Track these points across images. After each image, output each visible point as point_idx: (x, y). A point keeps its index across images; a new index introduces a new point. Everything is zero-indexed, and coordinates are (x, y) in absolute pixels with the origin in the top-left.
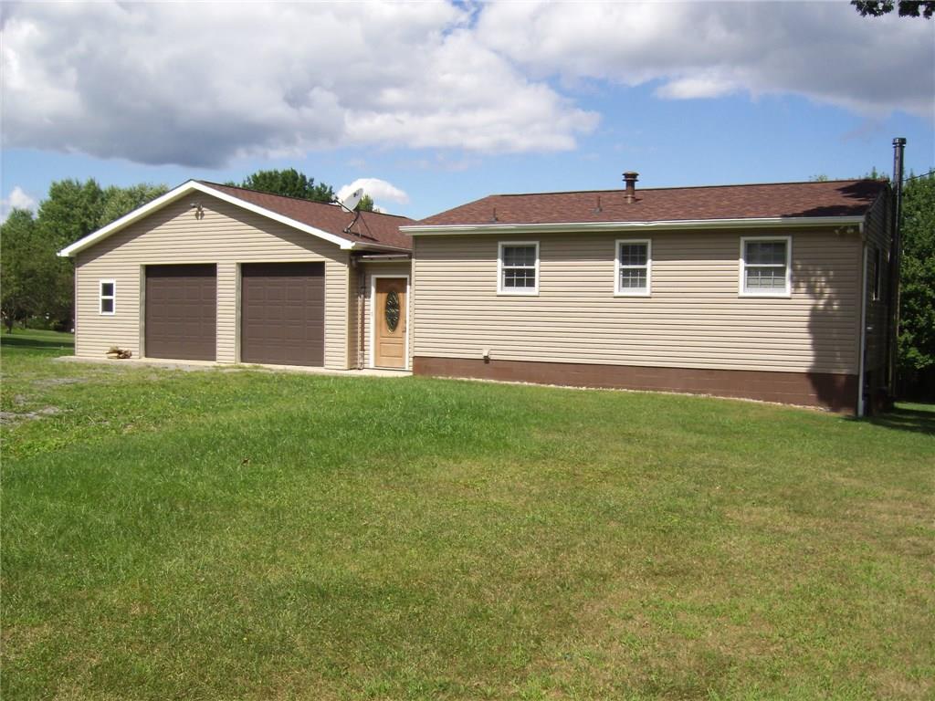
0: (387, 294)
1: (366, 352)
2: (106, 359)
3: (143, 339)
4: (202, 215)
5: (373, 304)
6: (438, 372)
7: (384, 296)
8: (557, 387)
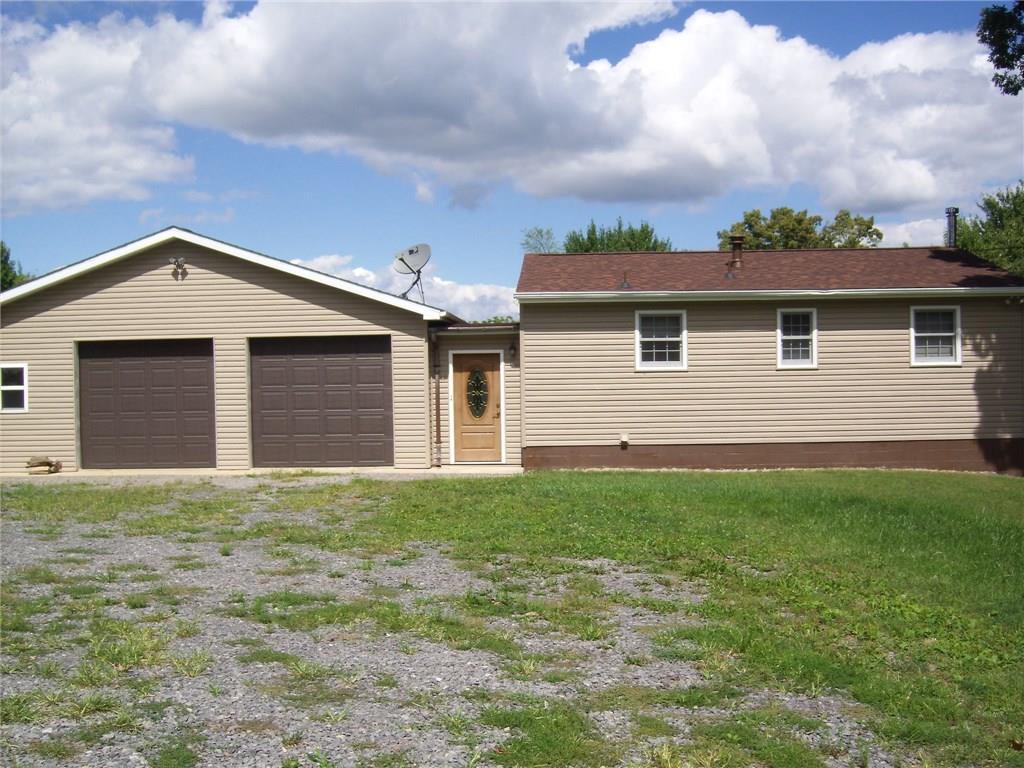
0: (468, 373)
1: (442, 445)
2: (27, 475)
3: (79, 444)
4: (185, 274)
5: (452, 384)
6: (560, 463)
7: (465, 376)
8: (713, 471)
